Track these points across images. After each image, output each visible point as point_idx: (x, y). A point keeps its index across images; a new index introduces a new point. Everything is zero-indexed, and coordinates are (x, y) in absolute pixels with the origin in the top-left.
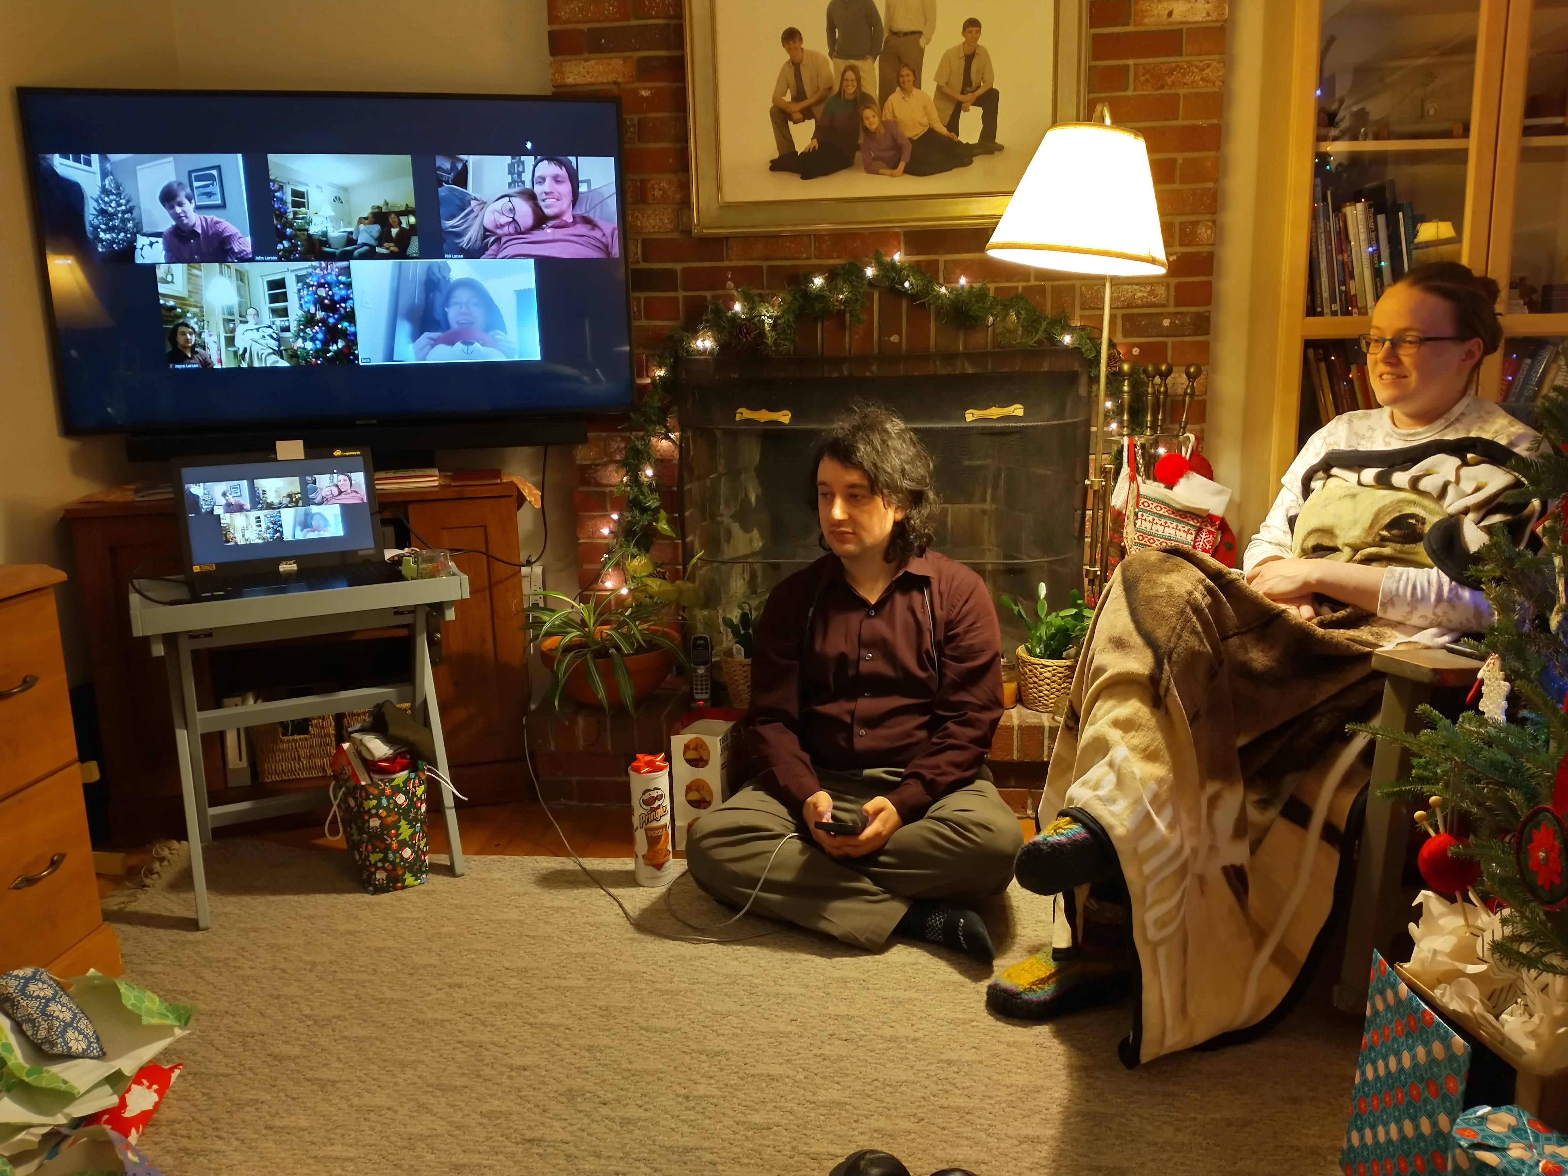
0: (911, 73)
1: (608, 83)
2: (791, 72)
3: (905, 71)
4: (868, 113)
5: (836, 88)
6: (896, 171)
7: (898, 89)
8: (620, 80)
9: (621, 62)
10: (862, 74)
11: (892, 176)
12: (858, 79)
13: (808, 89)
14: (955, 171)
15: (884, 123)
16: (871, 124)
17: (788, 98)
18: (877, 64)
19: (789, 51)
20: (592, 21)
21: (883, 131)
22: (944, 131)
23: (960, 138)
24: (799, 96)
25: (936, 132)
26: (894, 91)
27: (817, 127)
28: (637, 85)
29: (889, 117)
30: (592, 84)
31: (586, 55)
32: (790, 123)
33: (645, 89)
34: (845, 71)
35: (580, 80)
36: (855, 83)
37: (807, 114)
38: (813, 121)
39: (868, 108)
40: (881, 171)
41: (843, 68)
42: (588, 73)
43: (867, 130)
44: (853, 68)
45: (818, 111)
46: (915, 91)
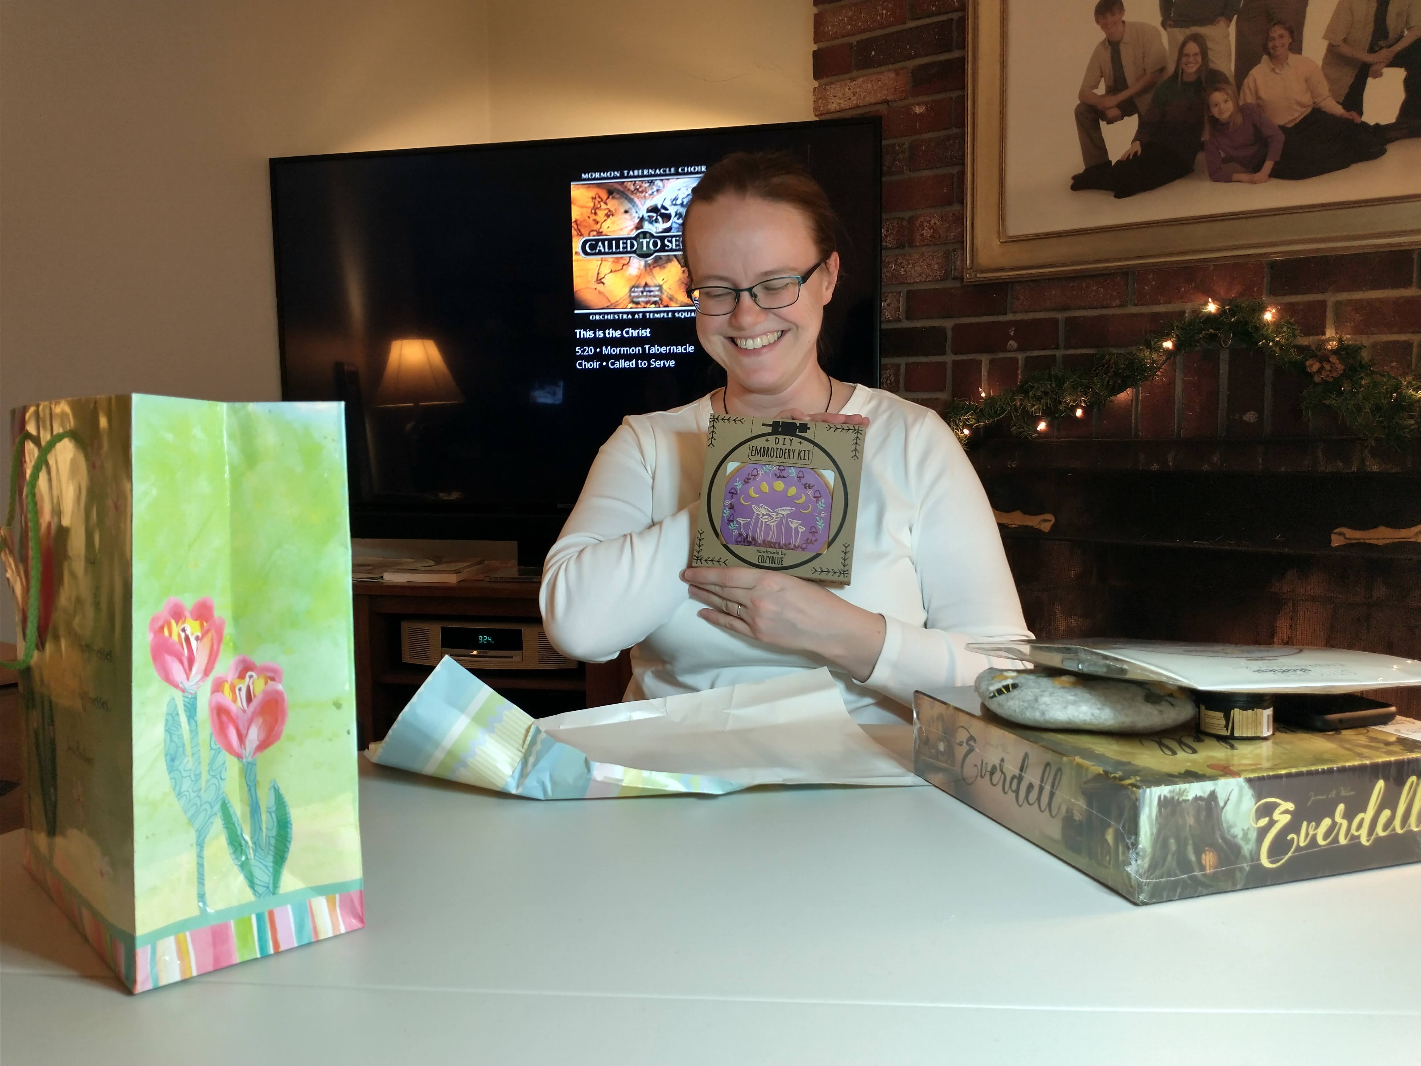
0: (1286, 33)
1: (876, 103)
2: (1107, 55)
3: (1277, 31)
4: (1217, 97)
5: (1171, 69)
6: (1257, 176)
7: (1265, 58)
8: (889, 98)
9: (892, 75)
10: (1209, 44)
11: (1252, 182)
12: (1204, 52)
13: (1130, 73)
14: (1355, 168)
15: (1242, 110)
16: (1221, 113)
17: (1101, 90)
18: (1232, 29)
19: (1105, 27)
20: (864, 31)
21: (1239, 119)
22: (1338, 110)
23: (1365, 118)
24: (1117, 85)
25: (1324, 113)
26: (1259, 62)
27: (1142, 125)
28: (911, 100)
29: (1250, 99)
30: (857, 107)
31: (855, 73)
32: (1103, 124)
33: (918, 104)
34: (1184, 44)
35: (844, 104)
36: (1199, 58)
37: (1127, 109)
38: (1135, 118)
39: (1217, 90)
40: (1236, 176)
41: (1181, 38)
42: (854, 94)
43: (1215, 121)
44: (1196, 38)
45: (1144, 103)
46: (1292, 58)
